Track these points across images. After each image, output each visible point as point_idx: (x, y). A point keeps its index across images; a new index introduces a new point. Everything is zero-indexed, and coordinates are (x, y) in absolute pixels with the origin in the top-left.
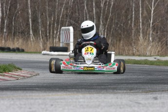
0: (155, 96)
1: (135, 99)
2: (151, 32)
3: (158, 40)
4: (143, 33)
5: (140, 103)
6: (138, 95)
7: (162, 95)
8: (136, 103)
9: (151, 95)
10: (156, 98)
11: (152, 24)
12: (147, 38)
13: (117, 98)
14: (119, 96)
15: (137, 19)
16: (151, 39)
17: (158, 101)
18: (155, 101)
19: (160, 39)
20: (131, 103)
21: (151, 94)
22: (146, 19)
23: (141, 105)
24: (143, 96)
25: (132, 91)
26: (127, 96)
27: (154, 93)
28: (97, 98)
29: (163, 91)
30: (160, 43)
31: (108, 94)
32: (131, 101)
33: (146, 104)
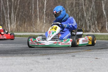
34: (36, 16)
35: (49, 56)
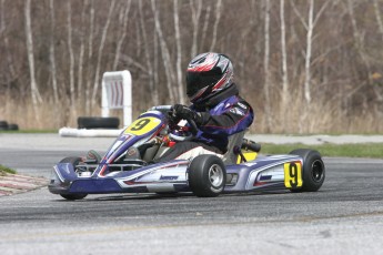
0: (324, 227)
1: (280, 236)
2: (308, 78)
3: (323, 97)
4: (290, 80)
5: (290, 247)
6: (286, 228)
7: (341, 226)
8: (281, 245)
9: (316, 227)
10: (326, 234)
11: (311, 61)
12: (300, 94)
13: (239, 235)
14: (243, 229)
15: (275, 48)
16: (308, 95)
17: (331, 241)
18: (325, 240)
19: (329, 95)
20: (269, 245)
21: (315, 224)
23: (293, 251)
24: (298, 228)
25: (271, 219)
26: (260, 229)
27: (322, 221)
28: (192, 235)
29: (342, 216)
30: (329, 104)
31: (217, 227)
32: (269, 242)
33: (304, 248)
34: (278, 78)
35: (326, 223)
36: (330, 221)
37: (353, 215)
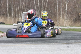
0: (68, 45)
1: (58, 47)
2: (66, 15)
3: (69, 19)
4: (62, 15)
5: (61, 49)
6: (60, 45)
7: (72, 45)
8: (59, 49)
9: (66, 45)
10: (68, 47)
11: (67, 11)
12: (64, 18)
13: (50, 47)
14: (51, 45)
15: (59, 8)
16: (66, 18)
17: (69, 48)
18: (68, 48)
19: (70, 18)
20: (56, 49)
22: (64, 8)
23: (61, 50)
24: (62, 45)
25: (57, 43)
26: (54, 45)
27: (68, 44)
28: (40, 46)
29: (72, 43)
30: (70, 20)
31: (46, 45)
32: (56, 48)
33: (64, 49)
36: (69, 44)
37: (74, 43)
